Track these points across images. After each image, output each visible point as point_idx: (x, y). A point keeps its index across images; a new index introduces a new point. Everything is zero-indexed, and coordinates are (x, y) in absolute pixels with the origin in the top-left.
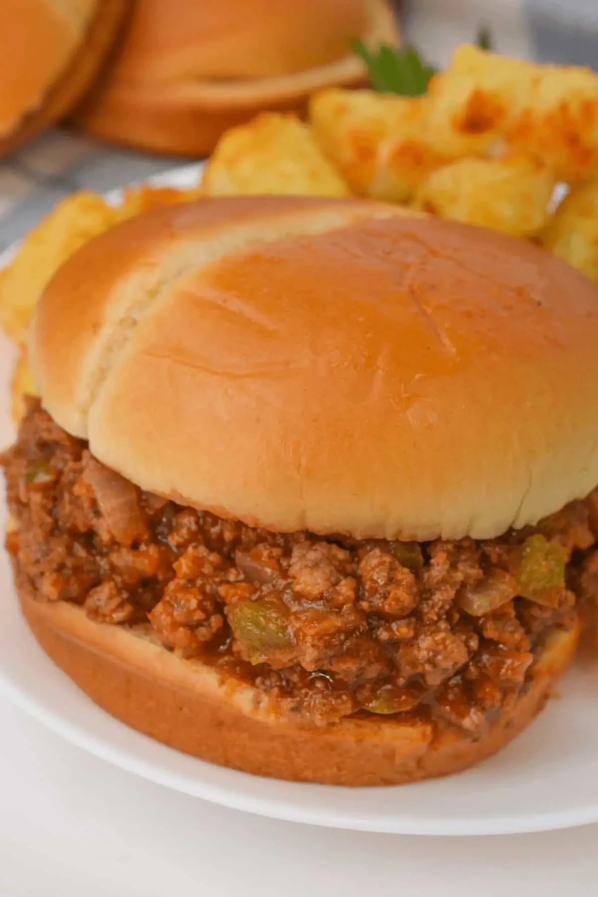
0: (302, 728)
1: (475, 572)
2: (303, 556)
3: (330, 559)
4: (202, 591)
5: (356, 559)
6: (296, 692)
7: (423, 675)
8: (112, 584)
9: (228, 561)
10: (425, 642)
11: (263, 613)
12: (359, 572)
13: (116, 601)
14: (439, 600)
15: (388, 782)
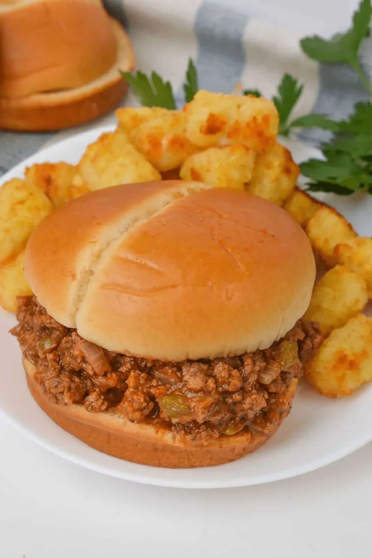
0: (196, 446)
1: (264, 364)
2: (188, 371)
3: (201, 370)
4: (143, 393)
5: (211, 368)
6: (192, 432)
7: (246, 415)
8: (95, 393)
9: (150, 376)
10: (248, 400)
11: (177, 401)
12: (214, 374)
13: (100, 401)
14: (251, 381)
15: (231, 460)
